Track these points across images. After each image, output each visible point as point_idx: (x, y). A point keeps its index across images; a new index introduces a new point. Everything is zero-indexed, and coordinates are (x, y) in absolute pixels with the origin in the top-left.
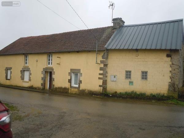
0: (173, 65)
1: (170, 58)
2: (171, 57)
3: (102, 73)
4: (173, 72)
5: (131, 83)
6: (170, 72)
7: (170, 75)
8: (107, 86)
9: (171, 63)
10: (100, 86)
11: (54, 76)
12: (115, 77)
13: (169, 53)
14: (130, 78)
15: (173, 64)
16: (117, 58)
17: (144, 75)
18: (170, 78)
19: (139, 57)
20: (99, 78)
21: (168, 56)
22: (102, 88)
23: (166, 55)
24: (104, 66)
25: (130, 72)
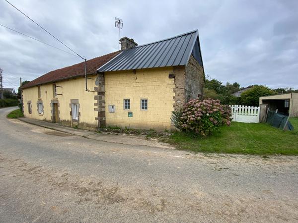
0: (176, 89)
1: (173, 79)
2: (174, 77)
3: (97, 102)
4: (177, 98)
5: (130, 114)
6: (174, 98)
7: (174, 102)
8: (105, 119)
9: (174, 86)
10: (96, 119)
11: (59, 108)
12: (113, 107)
13: (171, 72)
14: (129, 108)
15: (176, 87)
16: (114, 84)
17: (144, 104)
18: (174, 106)
19: (137, 81)
20: (95, 109)
21: (171, 76)
22: (98, 121)
23: (168, 76)
24: (98, 94)
25: (129, 100)
